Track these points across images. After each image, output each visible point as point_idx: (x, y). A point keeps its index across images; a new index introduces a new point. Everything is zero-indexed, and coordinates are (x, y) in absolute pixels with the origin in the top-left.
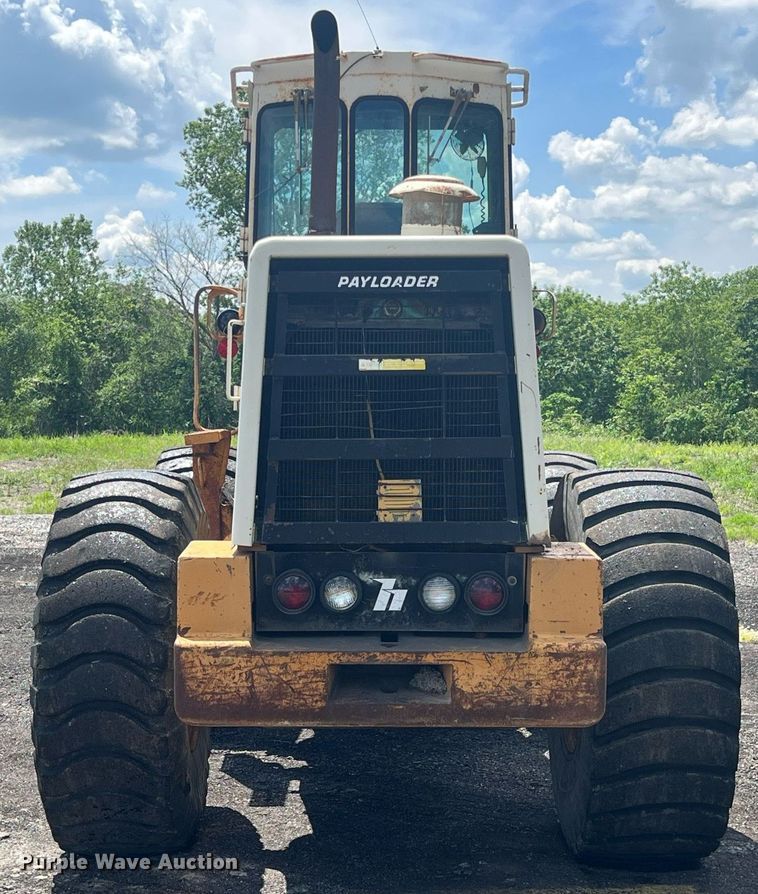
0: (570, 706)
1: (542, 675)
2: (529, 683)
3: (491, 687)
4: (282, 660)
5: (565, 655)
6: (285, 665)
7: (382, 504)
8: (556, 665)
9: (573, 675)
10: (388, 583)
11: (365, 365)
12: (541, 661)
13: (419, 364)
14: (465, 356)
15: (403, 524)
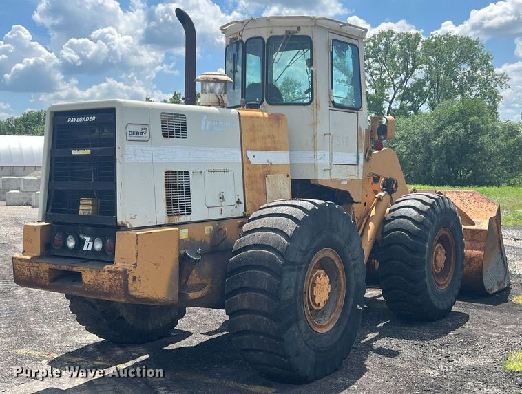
0: (115, 293)
1: (107, 279)
2: (103, 282)
3: (92, 283)
4: (37, 265)
5: (114, 272)
6: (38, 267)
7: (81, 207)
8: (111, 276)
9: (115, 281)
10: (88, 239)
11: (75, 152)
12: (106, 273)
13: (88, 152)
14: (101, 148)
15: (86, 216)
